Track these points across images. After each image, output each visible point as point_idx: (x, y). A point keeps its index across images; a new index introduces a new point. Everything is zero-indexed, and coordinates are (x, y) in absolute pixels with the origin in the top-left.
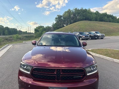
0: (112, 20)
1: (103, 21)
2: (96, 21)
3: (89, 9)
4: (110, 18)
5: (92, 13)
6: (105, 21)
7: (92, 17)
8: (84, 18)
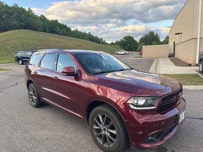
0: (66, 32)
1: (55, 34)
2: (44, 31)
3: (29, 9)
4: (64, 30)
5: (35, 17)
6: (57, 34)
7: (37, 24)
8: (24, 24)
